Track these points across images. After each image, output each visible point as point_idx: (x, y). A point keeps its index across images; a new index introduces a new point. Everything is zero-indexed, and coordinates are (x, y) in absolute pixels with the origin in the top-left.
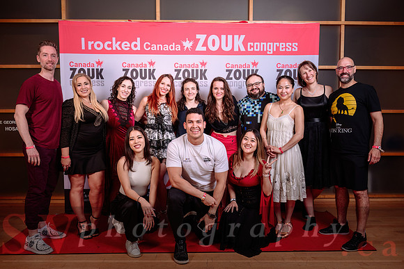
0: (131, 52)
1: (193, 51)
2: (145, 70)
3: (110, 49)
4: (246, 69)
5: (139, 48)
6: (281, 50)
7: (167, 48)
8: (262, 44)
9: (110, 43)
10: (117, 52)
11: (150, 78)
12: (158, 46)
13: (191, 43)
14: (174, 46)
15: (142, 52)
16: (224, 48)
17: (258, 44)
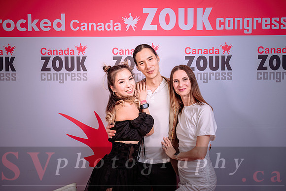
0: (52, 33)
1: (138, 31)
2: (72, 58)
3: (24, 29)
4: (214, 55)
5: (63, 28)
6: (264, 28)
7: (102, 27)
8: (236, 19)
9: (24, 21)
10: (33, 34)
11: (78, 70)
12: (90, 24)
13: (136, 20)
14: (111, 24)
15: (68, 33)
16: (183, 26)
17: (231, 19)
